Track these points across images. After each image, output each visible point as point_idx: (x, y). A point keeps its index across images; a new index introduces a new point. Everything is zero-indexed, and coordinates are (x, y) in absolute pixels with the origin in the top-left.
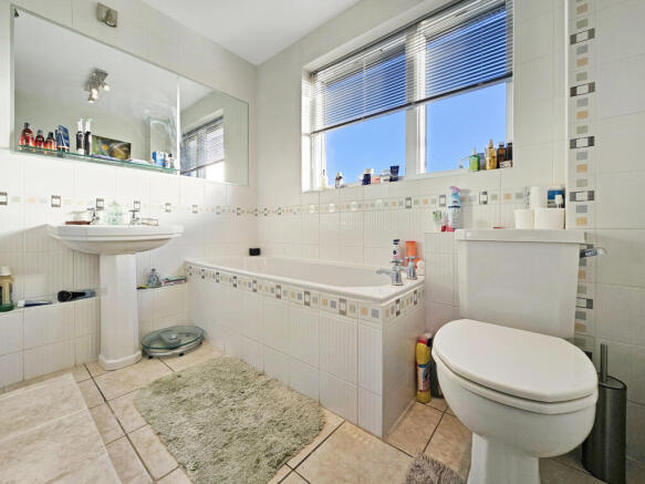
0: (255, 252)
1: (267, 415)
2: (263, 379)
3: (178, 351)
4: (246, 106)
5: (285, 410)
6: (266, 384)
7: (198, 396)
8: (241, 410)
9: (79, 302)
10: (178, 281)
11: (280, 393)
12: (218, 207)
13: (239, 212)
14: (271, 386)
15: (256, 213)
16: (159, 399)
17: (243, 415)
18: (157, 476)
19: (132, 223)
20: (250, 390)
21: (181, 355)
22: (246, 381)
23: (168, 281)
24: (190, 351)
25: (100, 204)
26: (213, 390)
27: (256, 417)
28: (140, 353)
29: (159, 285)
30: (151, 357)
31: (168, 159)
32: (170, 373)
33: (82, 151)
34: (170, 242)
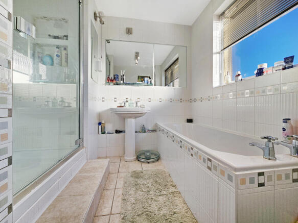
0: (190, 121)
1: (165, 211)
2: (173, 189)
3: (149, 161)
4: (185, 48)
5: (175, 213)
6: (173, 193)
7: (144, 184)
8: (155, 201)
9: (121, 134)
10: (153, 131)
11: (178, 201)
12: (171, 99)
13: (181, 100)
14: (175, 194)
15: (190, 101)
16: (132, 179)
17: (155, 203)
18: (113, 213)
19: (136, 107)
20: (165, 192)
21: (149, 163)
22: (165, 187)
23: (149, 131)
24: (152, 162)
25: (127, 100)
26: (149, 185)
27: (159, 209)
28: (135, 157)
29: (145, 132)
30: (139, 160)
31: (149, 80)
32: (140, 169)
33: (122, 82)
34: (146, 115)
